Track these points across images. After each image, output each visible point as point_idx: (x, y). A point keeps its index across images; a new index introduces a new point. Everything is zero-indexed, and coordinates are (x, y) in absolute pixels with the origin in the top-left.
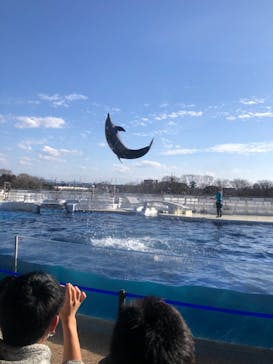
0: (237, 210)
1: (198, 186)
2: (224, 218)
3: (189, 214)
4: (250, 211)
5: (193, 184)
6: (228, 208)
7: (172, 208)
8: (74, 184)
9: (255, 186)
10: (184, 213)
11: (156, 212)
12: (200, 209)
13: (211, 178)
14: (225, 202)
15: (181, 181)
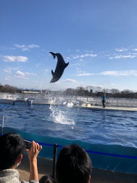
0: (113, 104)
1: (94, 92)
2: (106, 108)
3: (89, 106)
4: (119, 105)
5: (91, 91)
6: (108, 103)
7: (81, 103)
8: (32, 90)
9: (122, 92)
10: (87, 105)
11: (73, 105)
12: (94, 104)
13: (100, 88)
14: (107, 100)
15: (85, 89)
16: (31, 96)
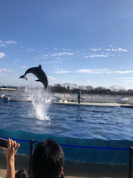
0: (87, 100)
1: (70, 88)
3: (66, 102)
4: (93, 101)
5: (68, 87)
6: (83, 99)
7: (59, 99)
8: (9, 87)
9: (96, 89)
10: (64, 101)
11: (50, 101)
12: (70, 100)
13: (76, 85)
14: (82, 96)
15: (63, 86)
16: (8, 93)
